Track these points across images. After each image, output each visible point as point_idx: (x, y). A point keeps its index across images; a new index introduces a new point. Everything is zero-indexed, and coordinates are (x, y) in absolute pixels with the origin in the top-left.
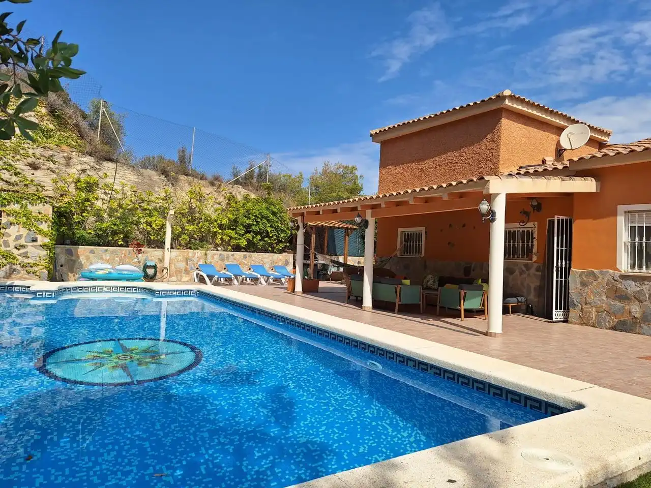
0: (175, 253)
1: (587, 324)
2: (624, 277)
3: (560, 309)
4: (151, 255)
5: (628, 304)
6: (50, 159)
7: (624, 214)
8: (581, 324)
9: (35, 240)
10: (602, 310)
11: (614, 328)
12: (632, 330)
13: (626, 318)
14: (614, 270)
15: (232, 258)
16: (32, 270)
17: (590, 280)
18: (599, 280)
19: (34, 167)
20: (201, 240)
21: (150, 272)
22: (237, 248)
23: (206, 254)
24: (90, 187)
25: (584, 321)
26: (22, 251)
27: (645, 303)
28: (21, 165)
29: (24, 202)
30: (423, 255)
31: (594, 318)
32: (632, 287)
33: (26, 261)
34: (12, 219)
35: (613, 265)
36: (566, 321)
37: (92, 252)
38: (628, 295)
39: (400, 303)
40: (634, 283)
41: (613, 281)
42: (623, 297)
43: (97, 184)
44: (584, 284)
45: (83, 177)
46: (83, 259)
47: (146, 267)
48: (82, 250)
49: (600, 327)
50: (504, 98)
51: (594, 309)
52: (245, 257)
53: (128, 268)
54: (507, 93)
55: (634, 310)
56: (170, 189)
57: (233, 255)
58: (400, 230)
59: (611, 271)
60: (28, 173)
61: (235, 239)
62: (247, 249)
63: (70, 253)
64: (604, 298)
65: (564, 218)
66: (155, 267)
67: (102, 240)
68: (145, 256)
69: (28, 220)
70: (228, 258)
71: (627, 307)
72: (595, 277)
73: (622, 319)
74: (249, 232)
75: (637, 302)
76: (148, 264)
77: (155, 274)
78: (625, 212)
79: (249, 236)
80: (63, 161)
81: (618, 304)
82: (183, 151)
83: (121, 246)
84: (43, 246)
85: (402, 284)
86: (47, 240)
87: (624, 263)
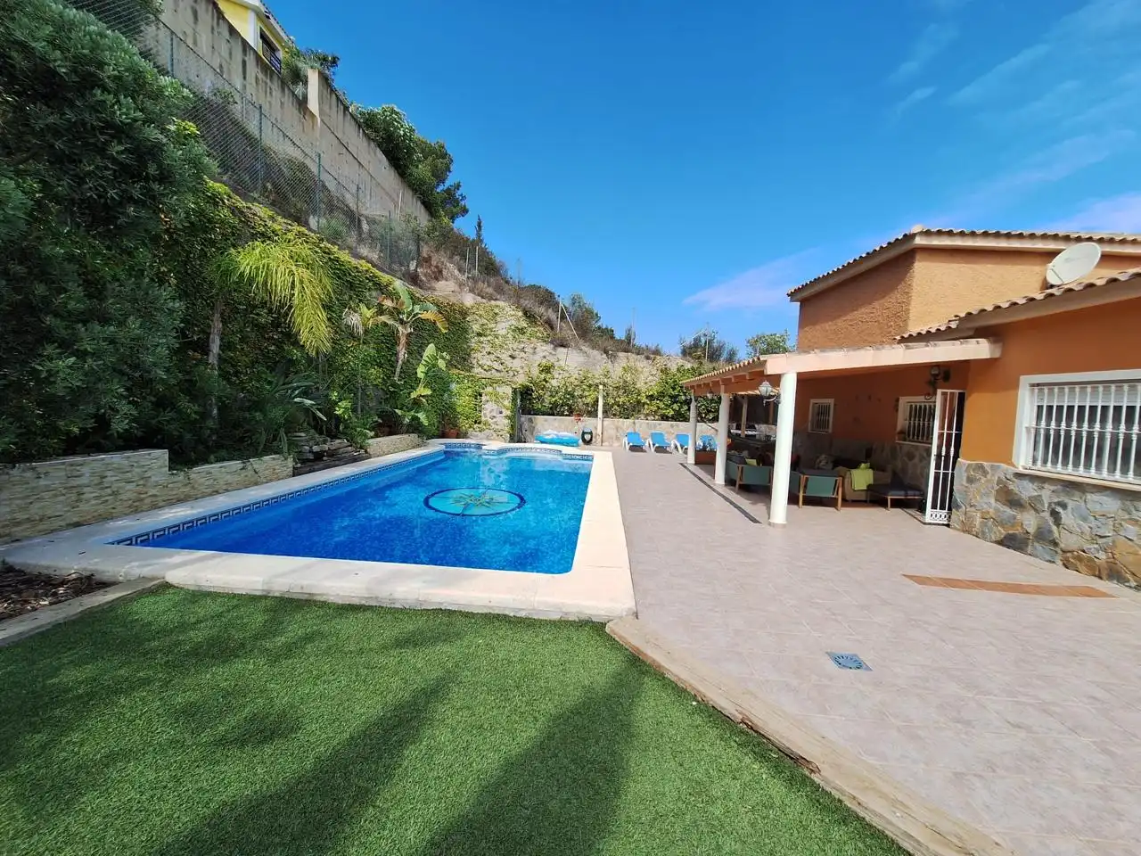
0: (608, 422)
1: (969, 532)
2: (1019, 476)
3: (940, 509)
4: (588, 423)
5: (1021, 512)
6: (523, 350)
7: (1028, 387)
8: (964, 531)
9: (501, 412)
10: (988, 516)
11: (1000, 543)
12: (1022, 550)
13: (1018, 531)
14: (1009, 464)
15: (658, 427)
16: (500, 433)
17: (978, 476)
18: (989, 477)
19: (513, 357)
20: (629, 410)
21: (587, 437)
22: (665, 418)
23: (634, 423)
24: (547, 369)
25: (967, 529)
26: (494, 420)
27: (1043, 514)
28: (505, 357)
29: (494, 385)
30: (830, 431)
31: (978, 526)
32: (1027, 490)
33: (497, 427)
34: (488, 398)
35: (1008, 459)
36: (948, 525)
37: (546, 420)
38: (1022, 501)
39: (741, 483)
40: (1031, 485)
41: (1004, 480)
42: (1014, 502)
43: (553, 366)
44: (970, 480)
45: (544, 361)
46: (539, 427)
47: (584, 433)
48: (540, 419)
49: (985, 539)
50: (913, 236)
51: (979, 515)
52: (672, 426)
53: (566, 435)
54: (916, 229)
55: (1027, 523)
56: (609, 366)
57: (660, 424)
58: (813, 401)
59: (1004, 466)
60: (509, 362)
61: (662, 409)
62: (673, 418)
63: (531, 420)
64: (993, 501)
65: (957, 391)
66: (591, 433)
67: (553, 411)
68: (584, 424)
69: (497, 398)
70: (655, 426)
71: (1018, 517)
72: (985, 473)
73: (1011, 532)
74: (677, 402)
75: (1033, 512)
76: (585, 431)
77: (591, 440)
78: (1033, 385)
79: (675, 406)
80: (531, 351)
81: (1009, 511)
82: (629, 330)
83: (566, 415)
84: (506, 417)
85: (746, 463)
86: (509, 413)
87: (1023, 456)
